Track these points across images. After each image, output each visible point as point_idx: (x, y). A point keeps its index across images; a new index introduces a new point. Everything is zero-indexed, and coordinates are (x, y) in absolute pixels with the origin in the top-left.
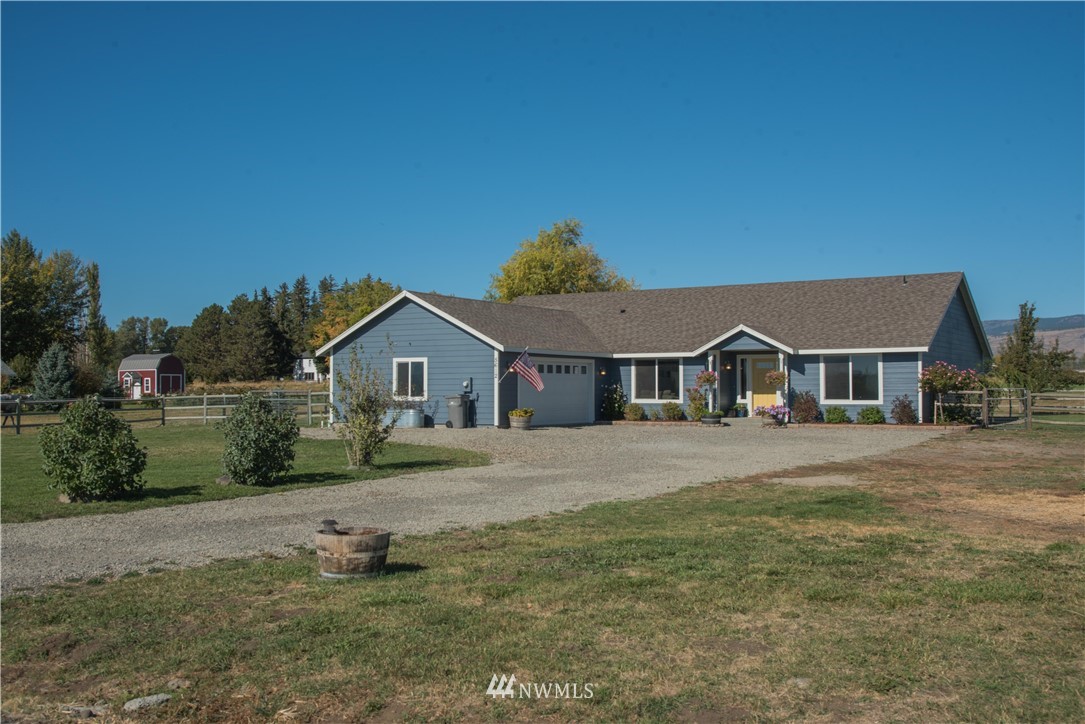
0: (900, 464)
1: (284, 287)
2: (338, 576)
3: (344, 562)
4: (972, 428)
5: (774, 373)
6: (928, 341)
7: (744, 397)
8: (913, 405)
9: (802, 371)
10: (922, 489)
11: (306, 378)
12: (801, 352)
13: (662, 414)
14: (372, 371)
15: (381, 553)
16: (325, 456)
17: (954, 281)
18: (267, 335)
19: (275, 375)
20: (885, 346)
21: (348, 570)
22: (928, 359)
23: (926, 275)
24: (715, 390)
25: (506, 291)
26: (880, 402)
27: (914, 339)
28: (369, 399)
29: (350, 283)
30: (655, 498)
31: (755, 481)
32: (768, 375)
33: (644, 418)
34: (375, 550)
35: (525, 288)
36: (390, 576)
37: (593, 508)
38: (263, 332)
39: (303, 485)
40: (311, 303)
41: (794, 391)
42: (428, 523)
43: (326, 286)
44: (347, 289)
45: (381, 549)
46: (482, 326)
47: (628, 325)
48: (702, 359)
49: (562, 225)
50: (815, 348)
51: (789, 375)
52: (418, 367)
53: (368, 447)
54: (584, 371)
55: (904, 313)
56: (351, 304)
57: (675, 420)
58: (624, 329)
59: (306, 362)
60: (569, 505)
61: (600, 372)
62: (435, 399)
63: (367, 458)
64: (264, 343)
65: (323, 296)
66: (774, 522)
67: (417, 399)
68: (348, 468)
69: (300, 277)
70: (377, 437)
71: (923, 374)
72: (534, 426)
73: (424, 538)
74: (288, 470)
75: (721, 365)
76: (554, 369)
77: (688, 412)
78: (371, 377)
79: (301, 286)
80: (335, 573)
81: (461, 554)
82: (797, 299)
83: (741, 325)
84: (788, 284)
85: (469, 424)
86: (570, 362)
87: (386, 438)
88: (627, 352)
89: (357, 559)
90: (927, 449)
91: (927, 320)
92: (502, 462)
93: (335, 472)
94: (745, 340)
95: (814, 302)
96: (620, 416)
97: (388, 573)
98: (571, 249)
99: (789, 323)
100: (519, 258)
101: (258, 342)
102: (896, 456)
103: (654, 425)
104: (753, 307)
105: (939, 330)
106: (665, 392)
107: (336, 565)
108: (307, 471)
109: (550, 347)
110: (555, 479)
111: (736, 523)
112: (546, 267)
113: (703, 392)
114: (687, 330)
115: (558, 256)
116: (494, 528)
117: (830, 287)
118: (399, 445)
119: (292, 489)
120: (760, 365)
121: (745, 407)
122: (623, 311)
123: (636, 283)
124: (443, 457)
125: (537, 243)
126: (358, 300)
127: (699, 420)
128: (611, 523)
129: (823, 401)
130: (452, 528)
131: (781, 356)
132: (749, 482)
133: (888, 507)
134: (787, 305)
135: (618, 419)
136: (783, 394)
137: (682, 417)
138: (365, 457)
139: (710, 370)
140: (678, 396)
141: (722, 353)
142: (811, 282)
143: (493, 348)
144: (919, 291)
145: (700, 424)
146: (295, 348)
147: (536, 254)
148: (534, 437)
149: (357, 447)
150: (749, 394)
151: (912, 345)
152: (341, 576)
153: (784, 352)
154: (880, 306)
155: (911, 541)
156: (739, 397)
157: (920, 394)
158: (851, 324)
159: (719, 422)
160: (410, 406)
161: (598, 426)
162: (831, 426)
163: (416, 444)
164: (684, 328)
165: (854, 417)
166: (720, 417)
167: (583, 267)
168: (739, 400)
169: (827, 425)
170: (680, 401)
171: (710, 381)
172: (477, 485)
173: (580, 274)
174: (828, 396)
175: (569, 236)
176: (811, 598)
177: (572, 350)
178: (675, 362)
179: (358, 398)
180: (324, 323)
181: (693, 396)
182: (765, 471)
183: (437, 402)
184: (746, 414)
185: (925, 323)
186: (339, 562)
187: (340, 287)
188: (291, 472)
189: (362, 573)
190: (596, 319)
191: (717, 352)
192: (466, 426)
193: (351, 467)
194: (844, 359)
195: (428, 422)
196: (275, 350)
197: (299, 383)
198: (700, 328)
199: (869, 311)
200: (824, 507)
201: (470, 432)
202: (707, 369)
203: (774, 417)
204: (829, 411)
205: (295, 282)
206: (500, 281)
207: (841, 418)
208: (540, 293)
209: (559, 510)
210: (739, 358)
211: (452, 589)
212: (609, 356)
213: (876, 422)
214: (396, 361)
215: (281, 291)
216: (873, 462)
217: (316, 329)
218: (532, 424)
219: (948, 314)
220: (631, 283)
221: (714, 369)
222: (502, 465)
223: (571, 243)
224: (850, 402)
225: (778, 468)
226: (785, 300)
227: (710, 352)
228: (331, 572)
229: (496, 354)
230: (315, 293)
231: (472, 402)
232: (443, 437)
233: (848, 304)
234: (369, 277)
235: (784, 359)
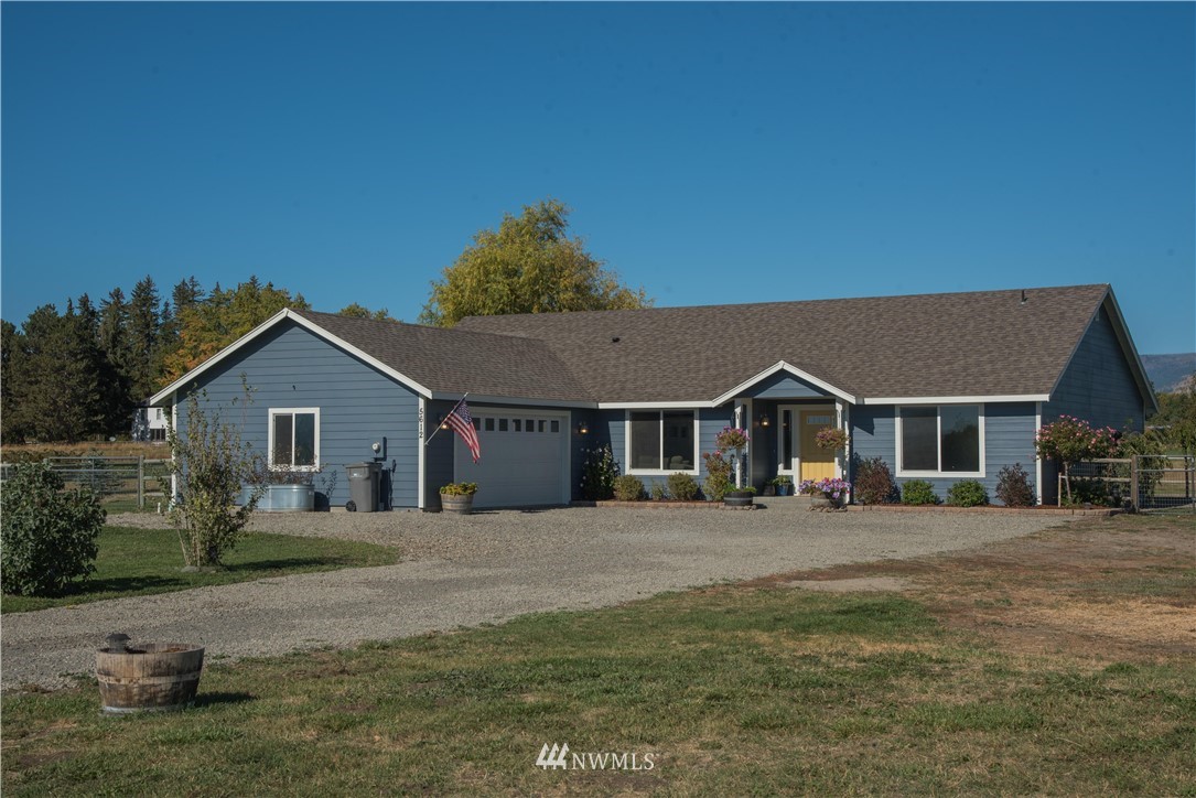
0: (987, 563)
1: (117, 294)
2: (126, 710)
3: (135, 691)
4: (1112, 513)
5: (828, 432)
6: (1051, 385)
7: (788, 466)
8: (1028, 478)
9: (870, 430)
10: (989, 596)
11: (152, 438)
12: (868, 401)
13: (669, 492)
14: (222, 428)
15: (190, 677)
16: (153, 553)
17: (1095, 298)
18: (88, 370)
19: (102, 432)
20: (988, 393)
21: (140, 701)
22: (1049, 411)
23: (1055, 289)
24: (745, 456)
25: (451, 307)
26: (981, 474)
27: (1031, 383)
28: (216, 469)
29: (224, 290)
30: (616, 608)
31: (765, 585)
32: (820, 434)
33: (643, 496)
34: (180, 672)
35: (480, 303)
36: (201, 709)
37: (524, 620)
38: (82, 365)
39: (110, 594)
40: (160, 321)
41: (858, 458)
42: (279, 642)
43: (184, 294)
44: (219, 300)
45: (189, 671)
46: (402, 362)
47: (622, 360)
48: (725, 411)
49: (537, 210)
50: (887, 396)
51: (851, 434)
52: (306, 421)
53: (213, 538)
54: (555, 426)
55: (1019, 344)
56: (223, 323)
57: (687, 500)
58: (615, 366)
59: (152, 413)
60: (490, 618)
61: (580, 429)
62: (332, 468)
63: (212, 554)
64: (85, 382)
65: (179, 310)
66: (763, 637)
67: (304, 469)
68: (183, 570)
69: (143, 279)
70: (226, 524)
71: (1042, 434)
72: (477, 509)
73: (268, 662)
74: (87, 573)
75: (754, 419)
76: (497, 425)
77: (706, 487)
78: (220, 437)
79: (145, 293)
80: (122, 706)
81: (311, 680)
82: (867, 323)
83: (782, 362)
84: (856, 301)
85: (381, 505)
86: (536, 415)
87: (242, 525)
88: (619, 400)
89: (153, 685)
90: (1037, 542)
91: (1050, 355)
92: (415, 559)
93: (162, 575)
94: (786, 383)
95: (891, 328)
96: (609, 494)
97: (197, 705)
98: (549, 245)
99: (854, 359)
100: (470, 258)
101: (74, 382)
102: (987, 552)
103: (656, 508)
104: (803, 335)
105: (1069, 369)
106: (674, 458)
107: (124, 696)
108: (120, 575)
109: (504, 393)
110: (482, 583)
111: (711, 640)
112: (512, 273)
113: (727, 459)
114: (707, 369)
115: (529, 256)
116: (372, 648)
117: (915, 306)
118: (271, 536)
119: (91, 601)
120: (811, 420)
121: (789, 480)
122: (616, 340)
123: (647, 298)
124: (331, 553)
125: (499, 233)
126: (235, 317)
127: (722, 500)
128: (538, 640)
129: (900, 473)
130: (312, 648)
131: (839, 407)
132: (756, 586)
133: (929, 618)
134: (851, 332)
135: (605, 499)
136: (842, 464)
137: (698, 496)
138: (209, 553)
139: (738, 427)
140: (693, 464)
141: (754, 400)
142: (889, 299)
143: (417, 394)
144: (1043, 312)
145: (722, 505)
146: (135, 390)
147: (499, 254)
148: (474, 524)
149: (197, 538)
150: (795, 461)
151: (1026, 392)
152: (131, 710)
153: (844, 402)
154: (985, 334)
155: (930, 660)
156: (781, 466)
157: (1039, 463)
158: (941, 360)
159: (750, 503)
160: (293, 479)
161: (574, 509)
162: (909, 508)
163: (297, 535)
164: (703, 365)
165: (943, 496)
166: (751, 495)
167: (566, 272)
168: (781, 471)
169: (905, 508)
170: (695, 472)
171: (737, 442)
172: (368, 591)
173: (563, 283)
174: (907, 466)
175: (548, 225)
176: (746, 725)
177: (537, 397)
178: (688, 415)
179: (199, 466)
180: (181, 352)
181: (714, 465)
182: (786, 570)
183: (334, 474)
184: (790, 491)
185: (1047, 359)
186: (128, 690)
187: (207, 297)
188: (94, 576)
189: (160, 705)
190: (577, 351)
191: (749, 402)
192: (375, 509)
193: (188, 568)
194: (930, 411)
195: (319, 503)
196: (102, 394)
197: (141, 445)
198: (725, 365)
199: (970, 341)
200: (840, 618)
201: (381, 519)
202: (734, 426)
203: (828, 495)
204: (907, 488)
205: (134, 287)
206: (442, 292)
207: (924, 496)
208: (503, 312)
209: (474, 624)
210: (781, 409)
211: (282, 721)
212: (593, 406)
213: (974, 504)
214: (272, 412)
215: (112, 301)
216: (949, 559)
217: (168, 362)
218: (473, 505)
219: (1085, 345)
220: (638, 297)
221: (744, 426)
222: (414, 563)
223: (550, 237)
224: (939, 474)
225: (806, 568)
226: (850, 324)
227: (737, 401)
228: (116, 706)
229: (421, 403)
230: (167, 305)
231: (386, 474)
232: (339, 524)
233: (939, 331)
234: (254, 281)
235: (843, 412)
